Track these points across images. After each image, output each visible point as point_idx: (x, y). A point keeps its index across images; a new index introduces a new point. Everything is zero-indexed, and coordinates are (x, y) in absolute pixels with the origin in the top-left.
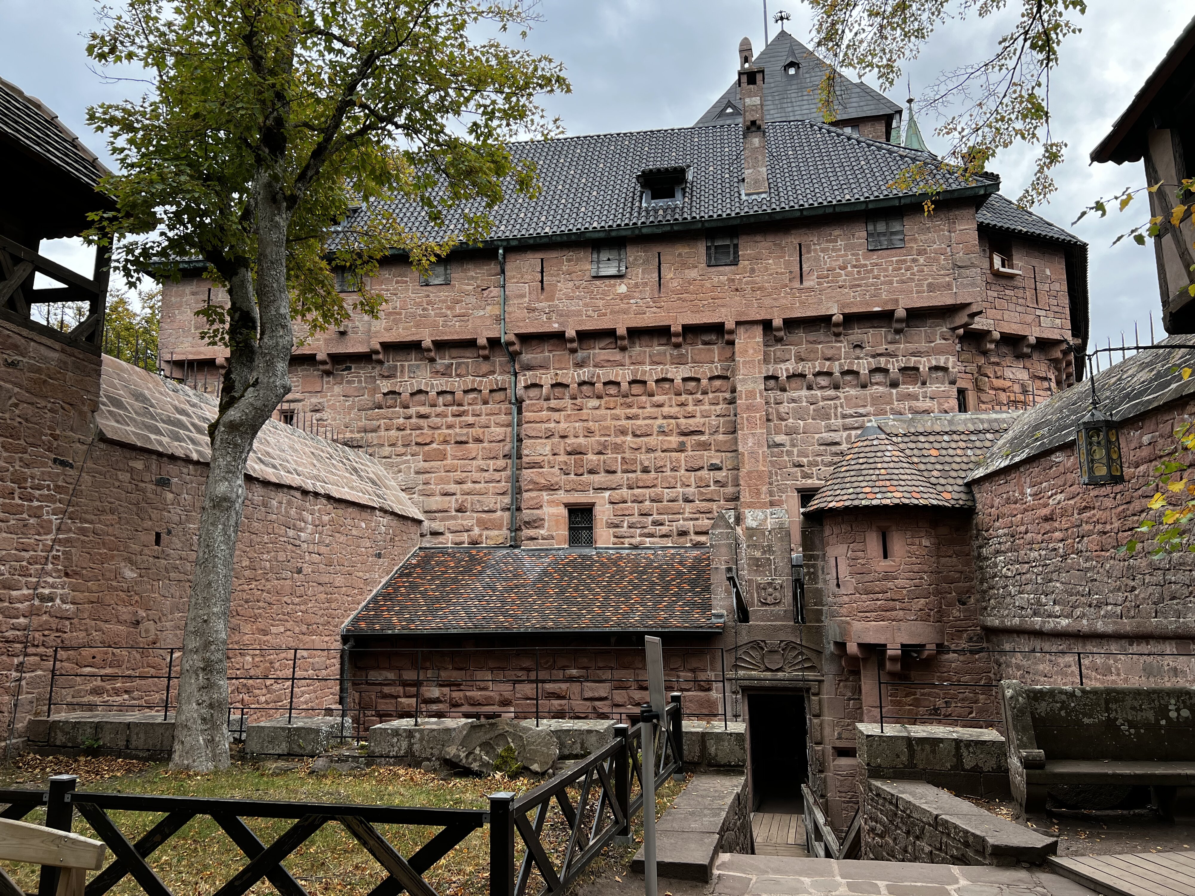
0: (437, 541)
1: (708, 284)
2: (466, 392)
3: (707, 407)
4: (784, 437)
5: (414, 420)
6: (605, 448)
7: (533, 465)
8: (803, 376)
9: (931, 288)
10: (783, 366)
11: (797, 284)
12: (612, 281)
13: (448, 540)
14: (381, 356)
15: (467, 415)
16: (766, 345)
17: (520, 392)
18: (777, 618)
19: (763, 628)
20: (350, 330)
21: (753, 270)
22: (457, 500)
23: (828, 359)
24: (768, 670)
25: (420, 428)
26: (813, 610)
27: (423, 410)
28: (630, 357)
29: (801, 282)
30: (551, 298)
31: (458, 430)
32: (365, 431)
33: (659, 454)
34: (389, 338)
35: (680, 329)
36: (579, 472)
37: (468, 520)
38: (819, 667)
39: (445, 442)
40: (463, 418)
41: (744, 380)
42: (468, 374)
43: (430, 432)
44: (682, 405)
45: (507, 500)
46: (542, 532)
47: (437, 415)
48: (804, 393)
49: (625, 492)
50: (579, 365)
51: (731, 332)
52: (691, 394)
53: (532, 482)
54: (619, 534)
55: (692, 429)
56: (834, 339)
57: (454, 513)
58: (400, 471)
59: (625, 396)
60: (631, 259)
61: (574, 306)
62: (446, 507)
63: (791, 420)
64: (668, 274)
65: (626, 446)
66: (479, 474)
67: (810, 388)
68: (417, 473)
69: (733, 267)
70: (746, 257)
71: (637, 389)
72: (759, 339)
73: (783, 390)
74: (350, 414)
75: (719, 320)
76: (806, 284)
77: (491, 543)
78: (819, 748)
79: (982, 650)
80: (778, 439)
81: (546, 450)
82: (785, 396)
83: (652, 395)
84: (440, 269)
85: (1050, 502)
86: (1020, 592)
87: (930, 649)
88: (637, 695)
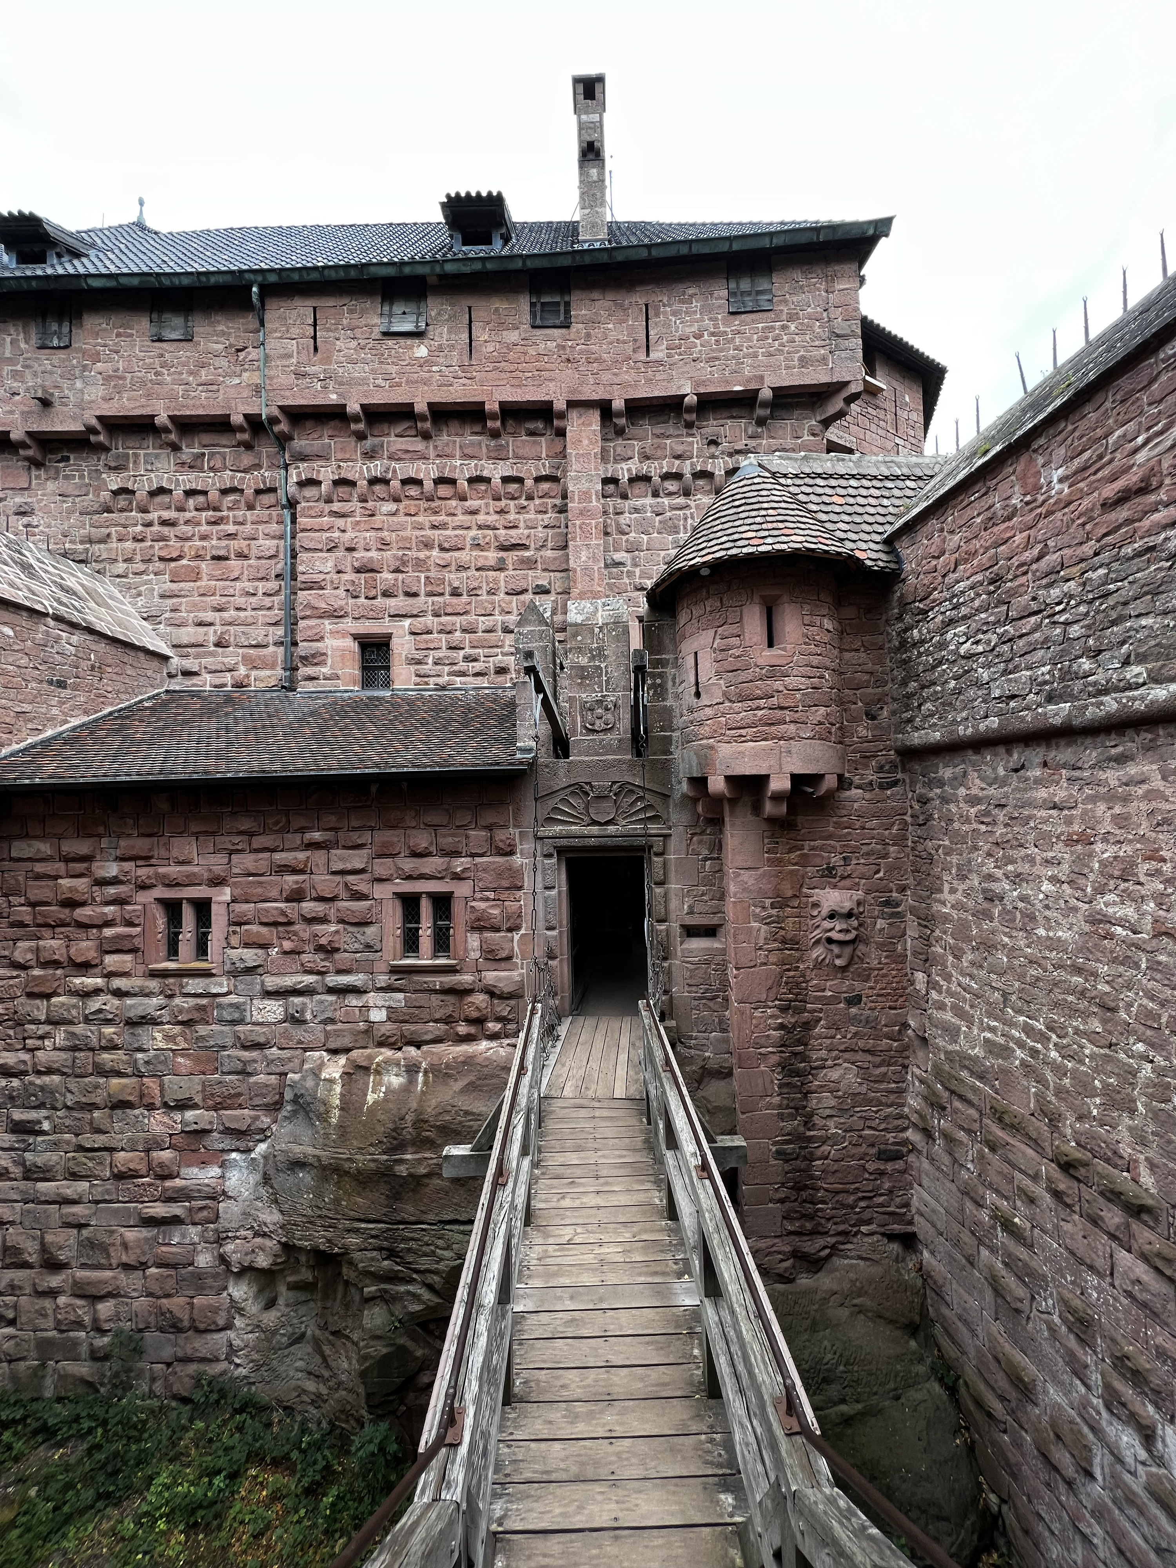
0: (190, 683)
1: (532, 351)
2: (225, 492)
3: (532, 516)
4: (625, 554)
5: (156, 528)
6: (404, 563)
7: (311, 586)
8: (647, 479)
9: (804, 362)
10: (624, 466)
11: (642, 356)
12: (409, 342)
13: (206, 682)
14: (101, 438)
15: (227, 523)
16: (604, 439)
17: (292, 489)
18: (607, 749)
19: (588, 765)
20: (56, 402)
21: (588, 336)
22: (215, 632)
23: (678, 457)
24: (594, 823)
25: (164, 539)
26: (658, 738)
27: (166, 515)
28: (436, 447)
29: (648, 355)
30: (327, 360)
31: (214, 542)
32: (91, 542)
33: (472, 572)
34: (111, 409)
35: (496, 407)
36: (371, 594)
37: (231, 657)
38: (665, 817)
39: (198, 557)
40: (222, 527)
41: (577, 478)
42: (225, 468)
43: (179, 545)
44: (502, 512)
45: (280, 631)
46: (323, 670)
47: (187, 522)
48: (649, 500)
49: (429, 621)
50: (370, 455)
51: (562, 416)
52: (513, 498)
53: (308, 606)
54: (422, 672)
55: (513, 541)
56: (685, 431)
57: (212, 648)
58: (139, 595)
59: (430, 499)
60: (433, 314)
61: (358, 372)
62: (200, 640)
63: (633, 534)
64: (481, 335)
65: (431, 562)
66: (243, 600)
67: (655, 494)
68: (162, 596)
69: (564, 331)
70: (580, 319)
71: (444, 490)
72: (596, 426)
73: (625, 497)
74: (69, 518)
75: (547, 398)
76: (654, 356)
77: (261, 685)
78: (662, 927)
79: (895, 783)
80: (618, 556)
81: (329, 566)
82: (627, 504)
83: (463, 499)
84: (178, 320)
85: (1141, 457)
86: (1005, 672)
87: (830, 782)
88: (408, 865)
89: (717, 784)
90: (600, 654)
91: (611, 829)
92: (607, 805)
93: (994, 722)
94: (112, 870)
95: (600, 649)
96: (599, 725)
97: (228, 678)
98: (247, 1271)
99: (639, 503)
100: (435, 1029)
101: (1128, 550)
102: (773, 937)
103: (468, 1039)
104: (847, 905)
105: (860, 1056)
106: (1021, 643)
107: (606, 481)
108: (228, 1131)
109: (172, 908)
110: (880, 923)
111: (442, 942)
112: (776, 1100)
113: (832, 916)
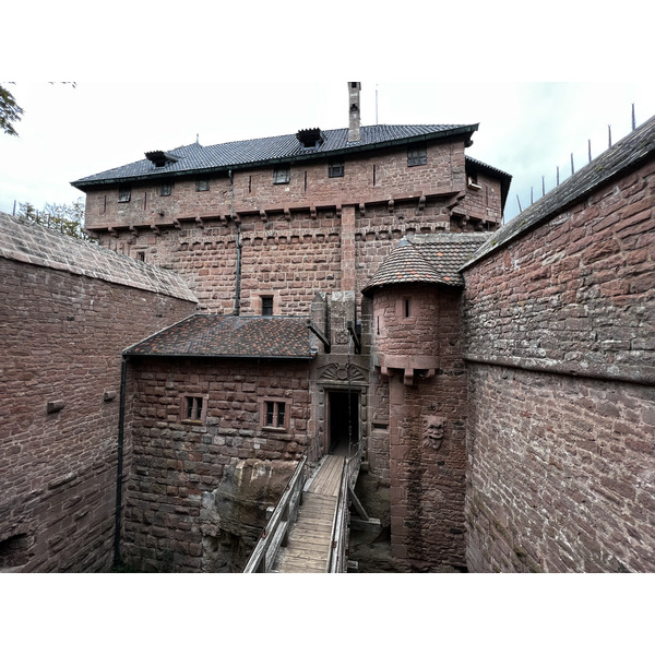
0: (203, 312)
1: (329, 187)
2: (218, 243)
3: (327, 249)
4: (364, 263)
5: (195, 256)
6: (279, 268)
8: (373, 233)
9: (439, 184)
10: (364, 228)
11: (372, 186)
12: (283, 186)
13: (209, 312)
14: (179, 226)
15: (218, 254)
16: (356, 219)
17: (240, 241)
18: (345, 351)
19: (337, 356)
20: (165, 214)
21: (351, 179)
22: (213, 293)
23: (386, 224)
24: (339, 379)
25: (197, 260)
26: (365, 347)
27: (199, 251)
28: (292, 224)
29: (374, 184)
30: (254, 195)
31: (214, 261)
32: (174, 262)
33: (304, 271)
34: (182, 216)
35: (315, 209)
36: (267, 280)
37: (218, 302)
38: (367, 379)
39: (208, 266)
40: (216, 255)
41: (345, 234)
42: (218, 234)
43: (202, 262)
44: (316, 248)
45: (234, 293)
46: (249, 308)
47: (205, 254)
48: (374, 242)
49: (287, 290)
50: (268, 228)
51: (340, 211)
52: (321, 242)
53: (245, 285)
54: (284, 310)
55: (320, 259)
56: (389, 214)
57: (212, 299)
58: (188, 280)
59: (289, 244)
60: (292, 175)
61: (265, 199)
62: (208, 296)
63: (367, 255)
64: (310, 182)
65: (289, 268)
66: (223, 282)
67: (377, 239)
68: (196, 281)
69: (341, 178)
70: (348, 173)
71: (295, 240)
72: (353, 214)
73: (364, 240)
74: (167, 254)
75: (334, 204)
76: (376, 185)
77: (227, 313)
78: (365, 423)
79: (462, 373)
80: (361, 264)
81: (252, 270)
82: (365, 243)
83: (302, 243)
84: (205, 184)
85: (544, 263)
86: (499, 338)
87: (431, 372)
88: (269, 390)
89: (384, 370)
90: (343, 313)
91: (346, 382)
92: (345, 373)
93: (495, 357)
94: (172, 385)
95: (344, 312)
96: (342, 341)
97: (216, 310)
98: (208, 536)
99: (370, 243)
100: (277, 454)
101: (539, 300)
102: (407, 434)
103: (289, 459)
104: (439, 423)
105: (443, 487)
106: (504, 327)
107: (356, 235)
108: (204, 483)
109: (190, 400)
110: (454, 431)
111: (281, 421)
112: (406, 501)
113: (432, 427)
